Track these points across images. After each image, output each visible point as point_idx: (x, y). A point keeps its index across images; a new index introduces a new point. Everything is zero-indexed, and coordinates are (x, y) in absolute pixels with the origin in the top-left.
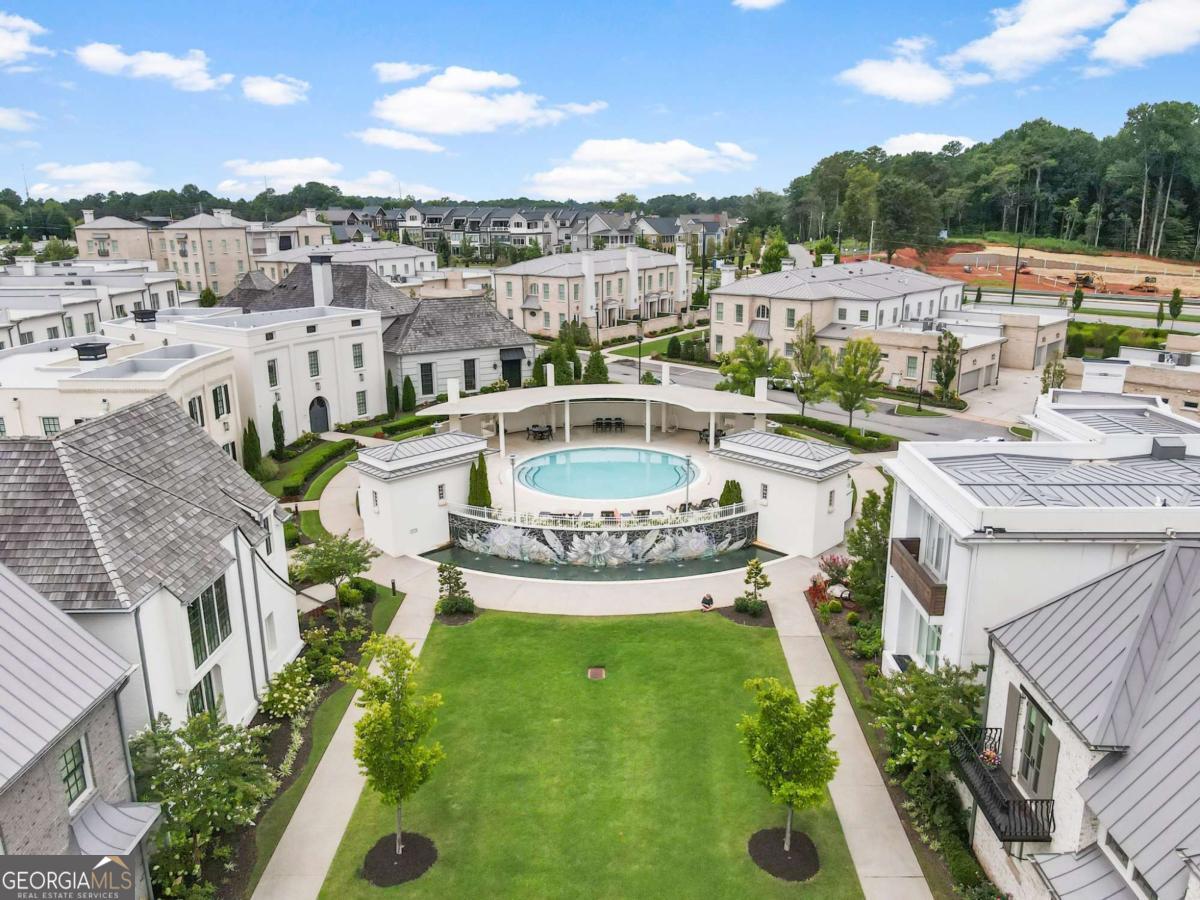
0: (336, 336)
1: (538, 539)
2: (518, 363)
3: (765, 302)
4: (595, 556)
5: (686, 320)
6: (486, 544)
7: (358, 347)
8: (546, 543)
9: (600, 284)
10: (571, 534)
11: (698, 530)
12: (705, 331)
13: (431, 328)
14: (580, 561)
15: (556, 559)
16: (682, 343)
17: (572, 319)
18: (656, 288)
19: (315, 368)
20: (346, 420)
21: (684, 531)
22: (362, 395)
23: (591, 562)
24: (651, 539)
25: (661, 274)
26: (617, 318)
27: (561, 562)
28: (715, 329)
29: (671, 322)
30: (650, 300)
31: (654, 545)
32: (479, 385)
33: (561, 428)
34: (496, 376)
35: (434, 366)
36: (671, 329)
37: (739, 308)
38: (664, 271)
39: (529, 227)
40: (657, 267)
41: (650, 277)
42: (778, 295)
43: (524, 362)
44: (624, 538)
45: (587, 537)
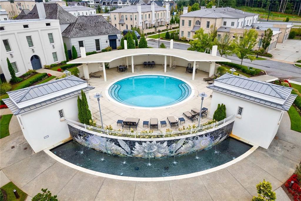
0: (39, 30)
1: (115, 144)
2: (115, 40)
3: (199, 19)
4: (148, 153)
5: (169, 28)
6: (88, 142)
7: (50, 35)
8: (120, 146)
9: (143, 15)
10: (134, 142)
11: (206, 136)
12: (177, 30)
13: (82, 27)
14: (139, 156)
15: (126, 154)
16: (170, 34)
17: (135, 26)
18: (160, 17)
19: (31, 44)
20: (49, 64)
21: (199, 137)
22: (55, 54)
23: (146, 156)
24: (180, 143)
25: (161, 13)
26: (148, 27)
27: (129, 156)
28: (181, 29)
29: (164, 28)
30: (158, 21)
31: (182, 146)
32: (102, 48)
33: (130, 66)
34: (108, 45)
35: (84, 42)
36: (165, 30)
37: (190, 22)
38: (162, 12)
39: (123, 4)
40: (160, 11)
41: (158, 14)
42: (203, 17)
43: (117, 40)
44: (165, 144)
45: (143, 143)
